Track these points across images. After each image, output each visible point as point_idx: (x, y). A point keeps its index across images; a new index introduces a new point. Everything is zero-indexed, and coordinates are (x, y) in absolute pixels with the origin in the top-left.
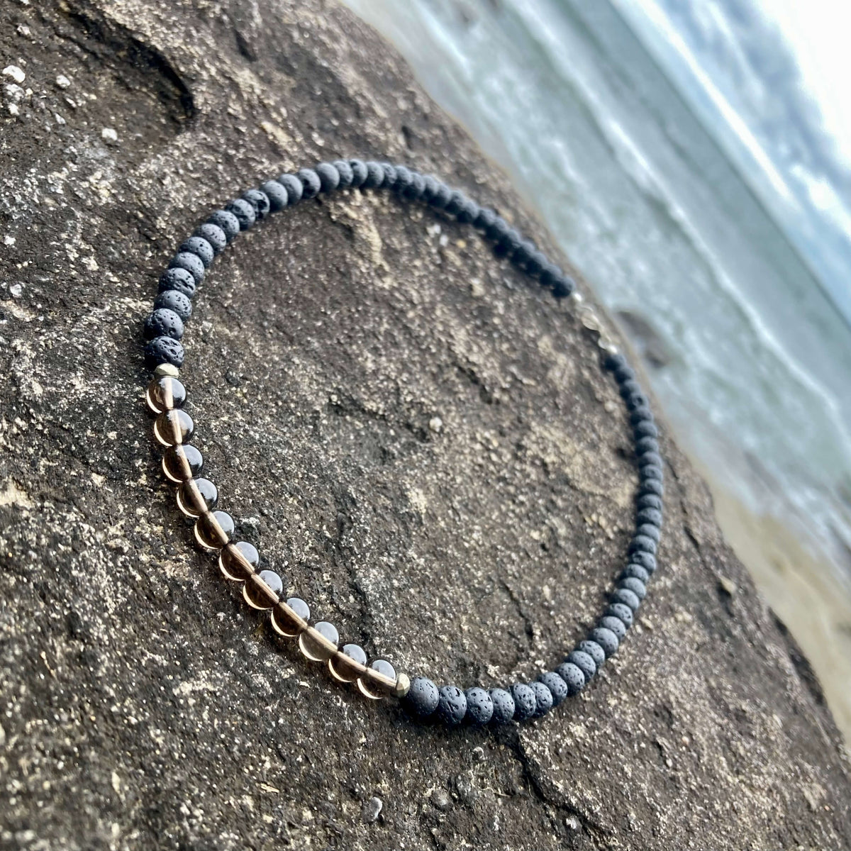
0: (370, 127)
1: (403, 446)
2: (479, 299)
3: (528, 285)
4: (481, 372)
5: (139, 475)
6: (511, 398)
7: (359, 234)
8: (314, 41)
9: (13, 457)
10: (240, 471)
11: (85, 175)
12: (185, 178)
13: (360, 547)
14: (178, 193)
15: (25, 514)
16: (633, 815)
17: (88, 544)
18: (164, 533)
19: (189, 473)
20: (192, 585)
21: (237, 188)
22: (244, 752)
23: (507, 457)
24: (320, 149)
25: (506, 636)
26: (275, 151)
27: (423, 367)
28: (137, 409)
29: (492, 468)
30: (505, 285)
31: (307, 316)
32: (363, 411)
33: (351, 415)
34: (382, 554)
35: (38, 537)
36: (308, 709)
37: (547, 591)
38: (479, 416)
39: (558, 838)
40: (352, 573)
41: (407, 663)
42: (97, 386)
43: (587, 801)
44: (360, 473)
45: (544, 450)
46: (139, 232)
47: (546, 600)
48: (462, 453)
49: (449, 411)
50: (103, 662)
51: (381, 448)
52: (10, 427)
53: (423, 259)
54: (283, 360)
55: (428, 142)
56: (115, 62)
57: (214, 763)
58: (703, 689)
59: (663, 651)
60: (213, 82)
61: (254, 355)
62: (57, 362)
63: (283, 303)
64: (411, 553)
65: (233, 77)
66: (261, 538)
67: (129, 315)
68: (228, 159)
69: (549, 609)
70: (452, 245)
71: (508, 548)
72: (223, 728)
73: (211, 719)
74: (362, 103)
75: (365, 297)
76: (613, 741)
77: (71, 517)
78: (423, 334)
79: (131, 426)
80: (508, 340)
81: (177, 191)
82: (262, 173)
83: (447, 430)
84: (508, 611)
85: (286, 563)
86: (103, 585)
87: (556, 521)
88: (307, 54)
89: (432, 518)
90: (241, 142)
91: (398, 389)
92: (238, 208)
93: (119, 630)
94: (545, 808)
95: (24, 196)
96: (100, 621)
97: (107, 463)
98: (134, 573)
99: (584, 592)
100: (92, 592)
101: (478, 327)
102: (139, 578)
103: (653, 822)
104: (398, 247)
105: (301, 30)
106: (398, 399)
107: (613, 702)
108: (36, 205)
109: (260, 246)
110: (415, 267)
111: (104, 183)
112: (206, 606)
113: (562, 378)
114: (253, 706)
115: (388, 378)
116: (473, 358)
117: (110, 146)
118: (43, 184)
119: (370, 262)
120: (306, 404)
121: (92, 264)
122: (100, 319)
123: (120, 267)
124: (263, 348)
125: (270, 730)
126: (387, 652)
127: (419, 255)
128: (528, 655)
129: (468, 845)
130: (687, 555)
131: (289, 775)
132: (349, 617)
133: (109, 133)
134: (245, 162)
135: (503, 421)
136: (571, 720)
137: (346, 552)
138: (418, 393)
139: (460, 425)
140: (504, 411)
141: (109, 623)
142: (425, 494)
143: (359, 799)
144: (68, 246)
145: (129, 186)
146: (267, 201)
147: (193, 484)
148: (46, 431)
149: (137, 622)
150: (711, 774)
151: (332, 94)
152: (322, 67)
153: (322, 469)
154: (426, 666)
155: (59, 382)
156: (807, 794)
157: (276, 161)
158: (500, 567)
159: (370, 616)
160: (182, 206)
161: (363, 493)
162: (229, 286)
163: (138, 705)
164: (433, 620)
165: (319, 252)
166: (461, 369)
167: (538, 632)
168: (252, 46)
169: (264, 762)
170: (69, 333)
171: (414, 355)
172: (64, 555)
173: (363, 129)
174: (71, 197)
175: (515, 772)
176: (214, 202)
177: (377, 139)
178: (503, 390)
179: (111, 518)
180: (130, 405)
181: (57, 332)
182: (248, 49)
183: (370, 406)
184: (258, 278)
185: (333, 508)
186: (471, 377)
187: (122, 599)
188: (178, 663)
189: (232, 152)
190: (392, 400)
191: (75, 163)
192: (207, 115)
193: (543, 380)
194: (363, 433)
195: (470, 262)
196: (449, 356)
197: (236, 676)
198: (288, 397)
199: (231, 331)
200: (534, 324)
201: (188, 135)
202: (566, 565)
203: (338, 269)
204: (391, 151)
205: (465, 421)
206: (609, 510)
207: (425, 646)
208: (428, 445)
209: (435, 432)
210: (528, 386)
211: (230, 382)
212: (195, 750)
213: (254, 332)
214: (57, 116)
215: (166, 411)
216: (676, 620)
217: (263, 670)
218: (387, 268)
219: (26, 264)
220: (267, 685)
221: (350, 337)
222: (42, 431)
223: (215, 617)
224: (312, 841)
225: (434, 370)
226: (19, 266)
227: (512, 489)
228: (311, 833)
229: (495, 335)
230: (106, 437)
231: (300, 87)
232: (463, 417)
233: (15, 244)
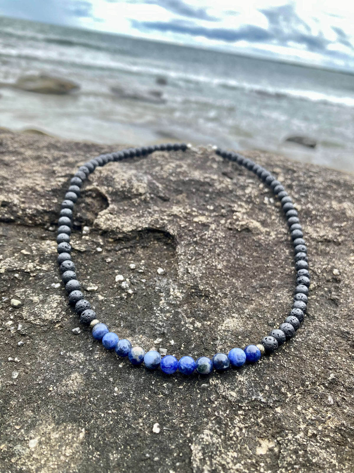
0: (218, 186)
1: (335, 291)
2: (302, 210)
4: (328, 236)
5: (287, 394)
6: (345, 236)
7: (251, 227)
8: (177, 174)
9: (250, 428)
10: (309, 359)
11: (168, 294)
12: (192, 263)
15: (276, 450)
17: (305, 443)
18: (314, 410)
20: (344, 424)
24: (214, 211)
26: (205, 226)
30: (302, 196)
31: (264, 273)
35: (291, 457)
38: (342, 253)
42: (246, 373)
44: (337, 318)
46: (198, 296)
49: (334, 262)
51: (329, 299)
52: (240, 417)
53: (273, 214)
54: (275, 299)
56: (137, 243)
60: (169, 221)
61: (267, 307)
63: (254, 276)
65: (172, 213)
66: (340, 380)
68: (196, 243)
74: (208, 180)
75: (272, 247)
77: (290, 437)
79: (268, 378)
80: (324, 216)
81: (195, 271)
82: (209, 237)
83: (341, 271)
86: (325, 456)
88: (180, 181)
90: (194, 233)
91: (313, 271)
93: (346, 469)
95: (161, 321)
97: (276, 401)
98: (326, 439)
100: (325, 463)
101: (311, 221)
102: (329, 439)
104: (263, 218)
105: (171, 174)
106: (316, 275)
108: (167, 320)
109: (230, 263)
110: (274, 220)
111: (176, 291)
113: (352, 212)
116: (321, 234)
117: (164, 275)
118: (162, 310)
119: (262, 233)
122: (221, 345)
123: (205, 317)
124: (266, 300)
127: (271, 215)
133: (160, 270)
134: (202, 239)
135: (350, 247)
138: (320, 266)
139: (342, 264)
140: (346, 242)
141: (341, 470)
144: (187, 325)
145: (182, 284)
148: (250, 408)
149: (346, 459)
151: (198, 187)
152: (187, 181)
153: (327, 330)
155: (236, 384)
157: (209, 229)
160: (201, 275)
161: (346, 326)
162: (237, 288)
165: (246, 246)
166: (321, 242)
168: (165, 196)
172: (304, 456)
173: (216, 189)
174: (172, 306)
176: (206, 263)
177: (223, 188)
179: (297, 422)
182: (165, 198)
184: (240, 275)
185: (345, 342)
186: (327, 242)
187: (335, 455)
189: (195, 239)
190: (315, 277)
191: (162, 293)
192: (178, 234)
193: (348, 219)
194: (318, 299)
196: (313, 241)
199: (253, 305)
200: (324, 201)
201: (179, 247)
203: (256, 246)
204: (230, 187)
205: (341, 260)
208: (342, 283)
209: (338, 275)
210: (345, 225)
213: (258, 297)
214: (142, 280)
218: (268, 230)
219: (183, 345)
221: (282, 267)
225: (315, 251)
226: (182, 348)
229: (318, 218)
230: (266, 390)
231: (188, 194)
232: (339, 259)
233: (175, 342)
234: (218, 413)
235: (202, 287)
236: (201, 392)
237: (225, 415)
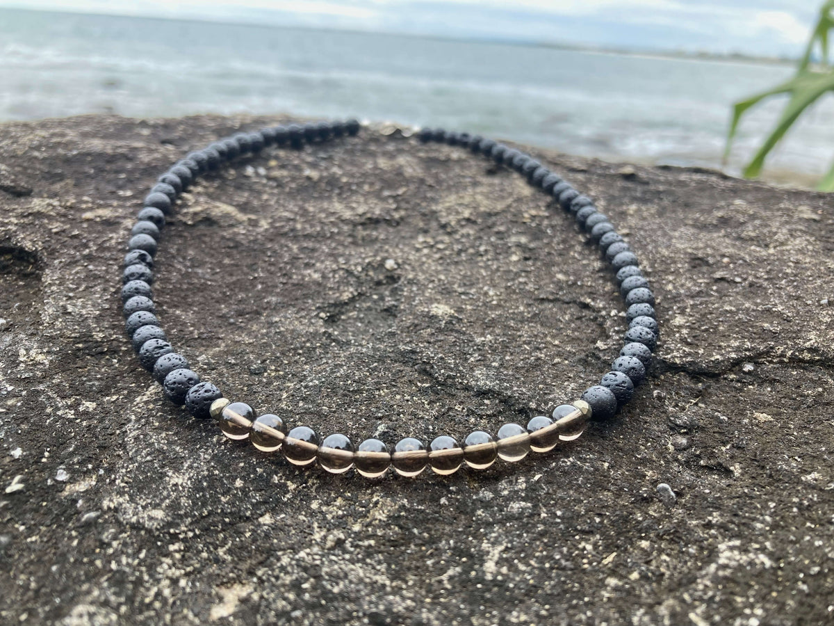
0: (145, 157)
1: (391, 296)
2: (321, 178)
3: (333, 146)
4: (373, 213)
5: (285, 486)
6: (406, 209)
7: (215, 216)
8: (51, 147)
9: (199, 573)
10: (334, 412)
11: (14, 362)
12: (78, 296)
13: (451, 369)
14: (86, 307)
15: (255, 597)
16: (766, 325)
17: (318, 562)
18: (346, 499)
19: (313, 446)
20: (404, 506)
21: (116, 267)
22: (568, 557)
23: (446, 239)
24: (133, 197)
25: (578, 322)
26: (111, 224)
27: (343, 245)
28: (232, 451)
29: (447, 252)
30: (324, 159)
31: (247, 290)
32: (346, 304)
33: (343, 314)
34: (466, 359)
35: (285, 599)
36: (559, 487)
37: (560, 276)
38: (403, 237)
39: (753, 385)
40: (467, 388)
41: (563, 396)
42: (191, 467)
43: (738, 347)
44: (393, 334)
45: (458, 213)
46: (92, 356)
47: (567, 281)
48: (424, 263)
50: (429, 619)
51: (382, 311)
52: (172, 558)
53: (265, 192)
54: (269, 328)
55: (185, 136)
57: (566, 587)
58: (692, 230)
59: (650, 236)
60: (22, 226)
61: (250, 343)
62: (146, 484)
63: (225, 299)
64: (479, 340)
65: (30, 211)
66: (398, 431)
67: (151, 406)
68: (90, 258)
69: (575, 283)
70: (269, 169)
71: (513, 280)
72: (541, 560)
73: (528, 565)
74: (123, 151)
75: (263, 244)
76: (701, 304)
77: (285, 560)
78: (318, 229)
79: (242, 465)
80: (363, 183)
81: (83, 307)
82: (119, 243)
83: (400, 261)
84: (560, 309)
85: (431, 427)
86: (362, 574)
87: (514, 239)
88: (57, 157)
89: (460, 310)
90: (84, 241)
91: (347, 271)
92: (132, 275)
93: (408, 588)
94: (725, 379)
96: (391, 597)
97: (258, 503)
98: (366, 543)
99: (576, 255)
100: (361, 587)
101: (339, 194)
102: (372, 542)
103: (778, 316)
104: (243, 200)
105: (38, 148)
106: (354, 276)
107: (670, 287)
108: (6, 413)
109: (171, 284)
110: (267, 200)
111: (33, 353)
112: (428, 507)
113: (414, 170)
114: (535, 526)
115: (334, 271)
116: (361, 210)
117: (7, 330)
119: (241, 223)
120: (315, 335)
121: (90, 406)
122: (138, 429)
123: (108, 388)
124: (249, 334)
125: (562, 526)
126: (546, 404)
127: (259, 193)
128: (603, 317)
129: (728, 447)
130: (589, 181)
131: (605, 536)
132: (500, 412)
134: (101, 248)
135: (417, 225)
136: (668, 320)
137: (449, 381)
138: (360, 260)
139: (402, 250)
140: (410, 220)
141: (396, 591)
142: (439, 303)
143: (652, 498)
144: (60, 413)
145: (51, 337)
146: (143, 252)
147: (325, 449)
148: (197, 532)
149: (409, 569)
150: (761, 261)
151: (100, 164)
152: (74, 156)
153: (373, 357)
154: (572, 385)
155: (165, 493)
156: (805, 216)
157: (118, 229)
158: (524, 293)
159: (510, 397)
160: (98, 312)
161: (410, 342)
162: (184, 324)
163: (483, 614)
164: (539, 359)
165: (207, 250)
166: (362, 224)
167: (588, 300)
168: (19, 185)
169: (584, 549)
170: (131, 459)
171: (330, 245)
172: (314, 588)
173: (142, 163)
174: (22, 384)
175: (686, 381)
176: (113, 290)
177: (156, 159)
178: (396, 209)
179: (306, 531)
180: (224, 454)
181: (123, 467)
182: (19, 189)
183: (346, 296)
184: (194, 302)
185: (408, 369)
186: (374, 222)
187: (383, 567)
188: (464, 559)
189: (87, 251)
190: (352, 280)
192: (44, 248)
193: (407, 181)
194: (362, 316)
195: (290, 167)
196: (347, 224)
197: (501, 523)
198: (300, 343)
199: (219, 347)
200: (364, 160)
201: (47, 271)
202: (549, 254)
203: (229, 247)
204: (171, 157)
205: (401, 246)
206: (527, 204)
207: (556, 377)
208: (402, 279)
209: (395, 269)
210: (405, 193)
211: (258, 373)
212: (547, 594)
213: (232, 333)
215: (250, 430)
216: (631, 215)
217: (508, 499)
218: (253, 217)
219: (47, 454)
220: (523, 504)
221: (285, 275)
222: (195, 534)
223: (441, 506)
224: (668, 555)
225: (350, 240)
226: (44, 460)
227: (471, 251)
228: (661, 551)
229: (354, 188)
230: (237, 489)
231: (77, 179)
232: (397, 246)
233: (24, 451)
234: (119, 563)
235: (101, 335)
236: (80, 534)
237: (136, 561)
